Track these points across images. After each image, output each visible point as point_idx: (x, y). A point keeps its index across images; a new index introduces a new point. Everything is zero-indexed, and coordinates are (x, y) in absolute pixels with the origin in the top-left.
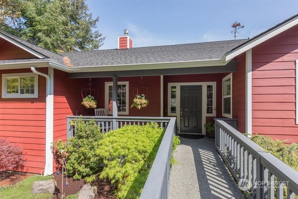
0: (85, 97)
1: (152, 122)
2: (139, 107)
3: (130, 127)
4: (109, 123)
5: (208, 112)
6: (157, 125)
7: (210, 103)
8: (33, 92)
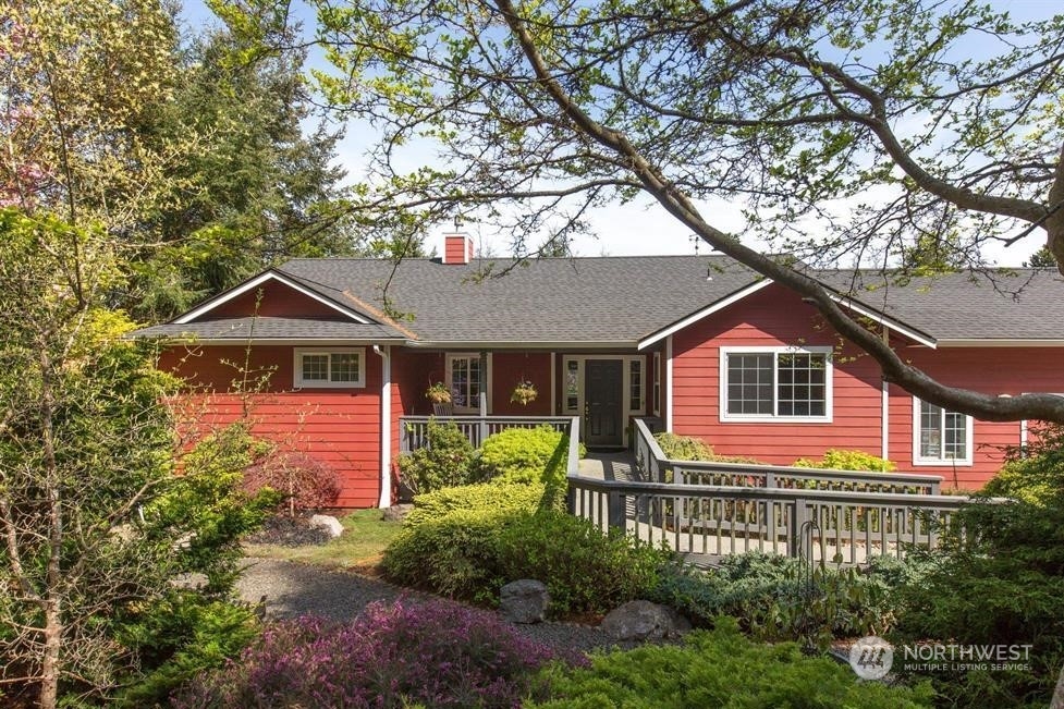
0: (434, 385)
1: (544, 424)
2: (525, 401)
3: (515, 431)
4: (474, 426)
5: (632, 408)
6: (551, 429)
7: (636, 391)
8: (355, 378)
